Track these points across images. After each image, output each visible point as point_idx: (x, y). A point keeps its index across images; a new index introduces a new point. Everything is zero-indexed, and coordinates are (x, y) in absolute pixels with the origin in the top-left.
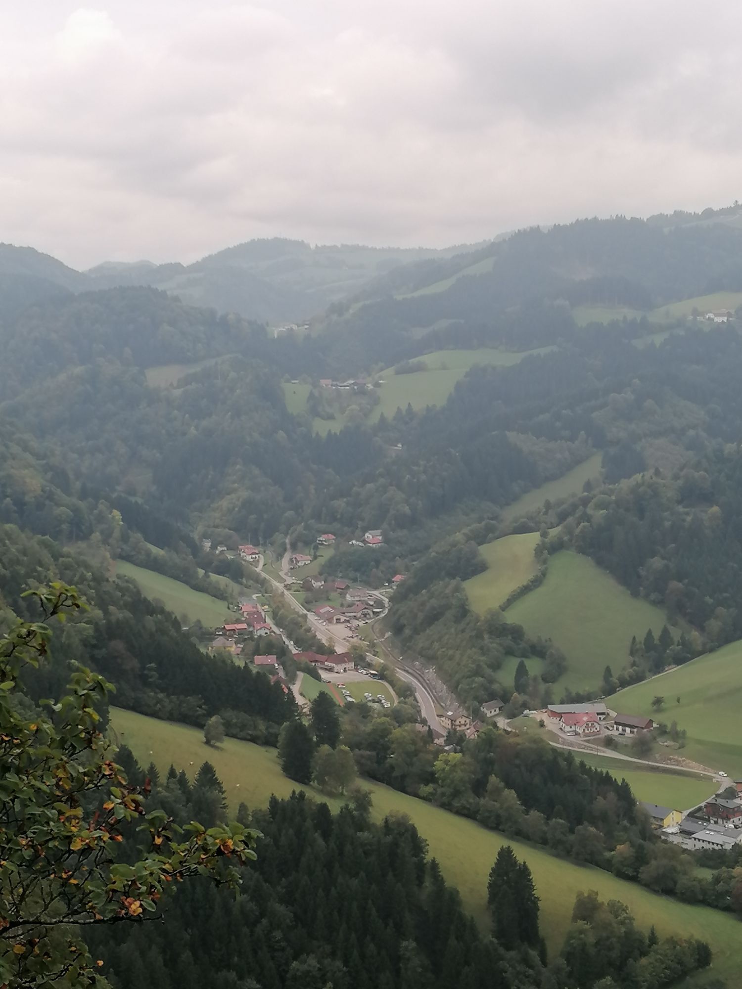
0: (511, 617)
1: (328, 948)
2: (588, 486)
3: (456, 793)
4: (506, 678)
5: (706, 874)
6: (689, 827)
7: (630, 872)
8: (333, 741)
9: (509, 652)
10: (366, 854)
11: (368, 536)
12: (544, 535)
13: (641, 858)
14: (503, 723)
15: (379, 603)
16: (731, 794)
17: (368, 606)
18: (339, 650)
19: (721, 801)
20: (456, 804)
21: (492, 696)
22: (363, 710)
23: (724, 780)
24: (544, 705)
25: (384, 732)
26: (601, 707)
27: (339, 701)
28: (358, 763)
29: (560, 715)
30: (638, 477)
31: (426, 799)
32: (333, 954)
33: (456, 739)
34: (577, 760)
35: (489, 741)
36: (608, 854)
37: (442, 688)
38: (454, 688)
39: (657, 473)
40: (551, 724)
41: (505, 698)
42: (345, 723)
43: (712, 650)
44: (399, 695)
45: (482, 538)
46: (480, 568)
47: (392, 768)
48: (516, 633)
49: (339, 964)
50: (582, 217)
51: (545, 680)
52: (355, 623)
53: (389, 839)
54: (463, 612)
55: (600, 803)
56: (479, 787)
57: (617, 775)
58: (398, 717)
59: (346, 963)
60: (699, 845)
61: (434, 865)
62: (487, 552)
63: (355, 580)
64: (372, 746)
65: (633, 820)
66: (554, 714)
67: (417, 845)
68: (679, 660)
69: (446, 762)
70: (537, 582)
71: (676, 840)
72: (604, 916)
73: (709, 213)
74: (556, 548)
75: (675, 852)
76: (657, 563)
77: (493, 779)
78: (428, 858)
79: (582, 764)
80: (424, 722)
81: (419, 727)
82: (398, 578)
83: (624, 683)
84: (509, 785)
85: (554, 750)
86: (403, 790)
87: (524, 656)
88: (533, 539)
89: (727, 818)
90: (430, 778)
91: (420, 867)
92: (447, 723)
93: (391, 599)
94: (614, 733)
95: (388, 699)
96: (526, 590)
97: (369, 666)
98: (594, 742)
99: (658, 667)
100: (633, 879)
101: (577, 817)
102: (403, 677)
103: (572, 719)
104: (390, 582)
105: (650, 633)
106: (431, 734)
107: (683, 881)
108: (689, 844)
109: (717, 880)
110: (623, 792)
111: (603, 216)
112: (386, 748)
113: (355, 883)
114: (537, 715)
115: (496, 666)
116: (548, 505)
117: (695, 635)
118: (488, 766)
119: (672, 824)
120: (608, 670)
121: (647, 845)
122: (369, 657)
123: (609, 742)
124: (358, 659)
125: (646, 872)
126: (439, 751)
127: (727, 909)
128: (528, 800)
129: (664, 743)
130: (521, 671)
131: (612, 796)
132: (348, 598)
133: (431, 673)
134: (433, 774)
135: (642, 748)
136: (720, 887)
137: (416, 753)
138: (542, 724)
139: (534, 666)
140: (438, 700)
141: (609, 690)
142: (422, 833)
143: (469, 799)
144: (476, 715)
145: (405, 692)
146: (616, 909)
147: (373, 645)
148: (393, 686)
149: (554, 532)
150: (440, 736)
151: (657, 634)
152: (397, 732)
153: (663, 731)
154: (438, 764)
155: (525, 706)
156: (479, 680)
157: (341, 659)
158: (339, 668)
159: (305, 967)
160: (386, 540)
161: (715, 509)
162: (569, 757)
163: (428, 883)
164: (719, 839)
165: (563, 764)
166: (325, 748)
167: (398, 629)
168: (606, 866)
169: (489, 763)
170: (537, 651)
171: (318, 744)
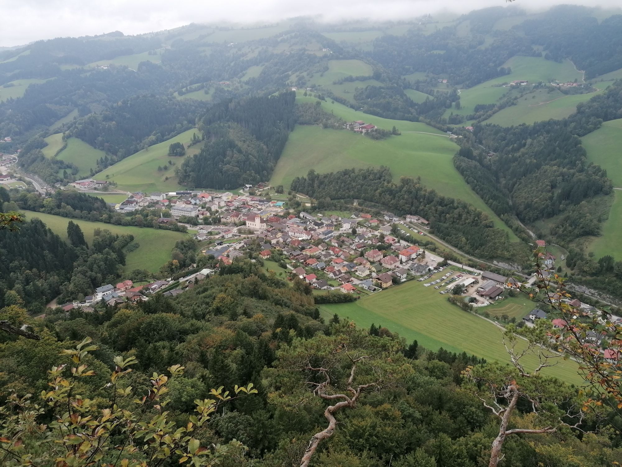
0: (59, 158)
1: (21, 258)
2: (75, 118)
3: (52, 209)
4: (61, 175)
5: (129, 218)
6: (122, 207)
7: (108, 221)
8: (8, 201)
9: (60, 168)
10: (27, 230)
11: (6, 139)
12: (64, 133)
13: (110, 217)
14: (62, 188)
15: (14, 159)
16: (132, 197)
17: (11, 160)
18: (4, 174)
19: (130, 199)
20: (53, 212)
21: (57, 181)
22: (17, 191)
23: (130, 194)
24: (74, 181)
25: (25, 196)
26: (91, 180)
27: (8, 189)
28: (18, 205)
29: (79, 183)
30: (90, 115)
31: (43, 212)
32: (23, 259)
33: (49, 194)
34: (87, 195)
35: (59, 194)
36: (101, 218)
37: (41, 181)
38: (45, 180)
39: (95, 113)
40: (77, 186)
41: (62, 181)
42: (11, 195)
43: (120, 161)
44: (27, 184)
45: (44, 136)
46: (46, 145)
47: (30, 205)
48: (61, 162)
49: (25, 261)
50: (57, 37)
51: (73, 174)
52: (7, 165)
53: (33, 225)
54: (43, 158)
55: (96, 205)
56: (59, 206)
57: (99, 197)
58: (28, 191)
59: (27, 261)
60: (126, 211)
61: (50, 230)
62: (47, 140)
63: (4, 153)
64: (21, 200)
65: (106, 208)
66: (77, 183)
67: (43, 225)
68: (111, 165)
69: (47, 201)
70: (65, 147)
71: (119, 211)
72: (102, 234)
73: (96, 36)
74: (69, 137)
75: (120, 214)
76: (100, 138)
77: (63, 204)
78: (47, 228)
79: (89, 196)
80: (37, 191)
81: (36, 193)
82: (19, 150)
83: (97, 173)
84: (68, 204)
85: (80, 193)
86: (35, 211)
87: (65, 168)
88: (61, 135)
89: (132, 203)
90: (43, 206)
91: (45, 231)
92: (45, 190)
93: (18, 157)
94: (96, 186)
95: (23, 186)
96: (62, 150)
97: (15, 177)
98: (92, 189)
99: (106, 167)
100: (109, 223)
101: (90, 210)
102: (27, 179)
103: (84, 184)
104: (17, 152)
105: (101, 158)
106: (40, 194)
107: (123, 221)
108: (123, 211)
109: (132, 219)
110: (102, 201)
111: (64, 37)
112: (26, 200)
113: (25, 239)
114: (73, 184)
115: (57, 172)
116: (64, 125)
117: (114, 157)
118: (60, 200)
119: (117, 207)
120: (91, 170)
121: (111, 213)
122: (15, 175)
123: (95, 189)
124: (11, 176)
125: (112, 221)
126: (43, 199)
127: (136, 226)
128: (75, 208)
129: (111, 187)
130: (65, 173)
131: (99, 203)
132: (3, 158)
133: (36, 177)
134: (43, 205)
135: (105, 189)
136: (133, 221)
137: (37, 200)
138: (74, 187)
139: (69, 171)
140: (40, 184)
141: (93, 175)
142: (43, 221)
143: (57, 210)
144: (53, 187)
145: (29, 183)
146: (106, 231)
147: (15, 171)
148: (25, 182)
149: (67, 132)
150: (43, 194)
151: (104, 158)
152: (29, 195)
153: (110, 184)
154: (45, 202)
155: (68, 182)
156: (52, 177)
157: (5, 176)
158: (5, 179)
159: (14, 265)
160: (12, 139)
161: (114, 122)
162: (85, 195)
163: (48, 234)
164: (131, 209)
165: (83, 196)
166: (6, 203)
167: (23, 166)
168: (101, 221)
169: (61, 199)
170: (69, 167)
171: (3, 202)
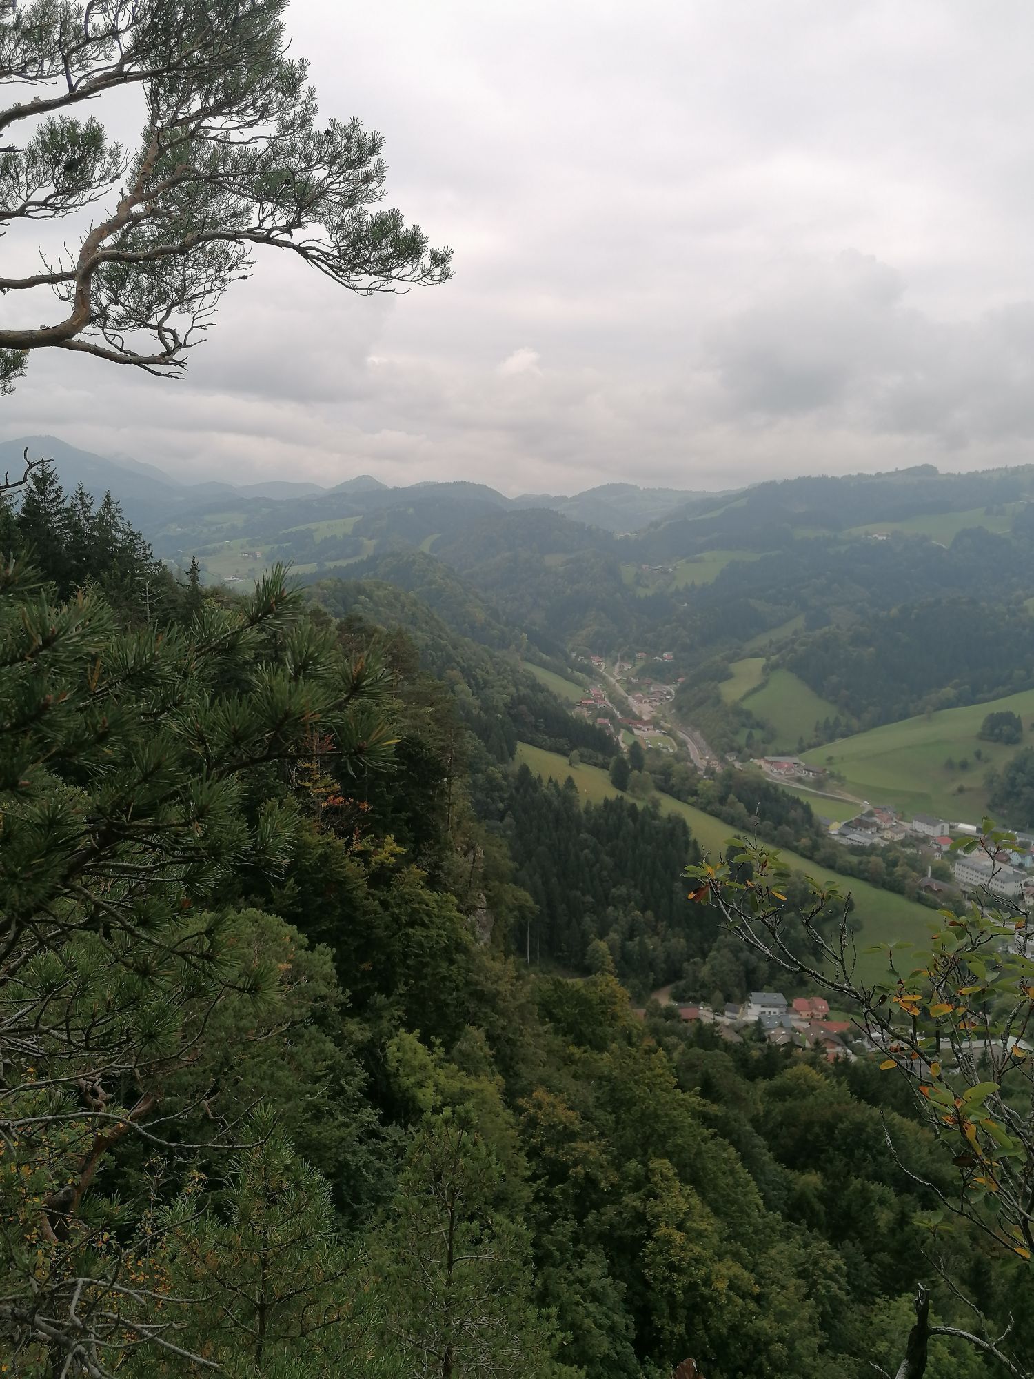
0: (746, 706)
1: (632, 883)
2: (795, 633)
3: (709, 803)
4: (741, 740)
5: (854, 859)
6: (844, 831)
7: (808, 854)
8: (640, 768)
9: (744, 725)
10: (657, 833)
11: (665, 655)
12: (768, 659)
13: (815, 847)
14: (738, 765)
15: (669, 693)
16: (871, 814)
17: (663, 695)
18: (645, 718)
19: (864, 818)
20: (709, 809)
21: (732, 749)
22: (657, 752)
23: (867, 806)
24: (762, 756)
25: (670, 766)
26: (796, 760)
27: (644, 747)
28: (654, 782)
29: (771, 763)
30: (826, 629)
31: (692, 805)
32: (635, 886)
33: (710, 772)
34: (781, 789)
35: (730, 775)
36: (796, 844)
37: (703, 743)
38: (710, 744)
39: (838, 627)
40: (766, 767)
41: (739, 751)
42: (647, 759)
43: (865, 731)
44: (678, 745)
45: (731, 659)
46: (728, 676)
47: (673, 786)
48: (748, 714)
49: (638, 892)
50: (801, 476)
51: (764, 742)
52: (655, 703)
53: (670, 825)
54: (718, 700)
55: (793, 814)
56: (723, 800)
57: (804, 799)
58: (677, 758)
59: (642, 891)
60: (850, 842)
61: (695, 842)
62: (735, 667)
63: (656, 679)
64: (662, 773)
65: (811, 825)
66: (768, 762)
67: (686, 830)
68: (844, 736)
69: (705, 785)
70: (763, 686)
71: (836, 838)
72: (793, 878)
73: (879, 475)
74: (775, 667)
75: (836, 845)
76: (834, 679)
77: (732, 797)
78: (692, 838)
79: (783, 792)
80: (692, 761)
81: (689, 764)
82: (680, 680)
83: (810, 747)
84: (740, 801)
85: (767, 782)
86: (679, 798)
87: (752, 728)
88: (762, 661)
89: (867, 828)
90: (695, 793)
91: (687, 843)
92: (705, 763)
93: (677, 692)
94: (803, 774)
95: (670, 748)
96: (755, 691)
97: (662, 728)
98: (790, 779)
99: (831, 738)
100: (810, 858)
101: (779, 821)
102: (681, 735)
103: (778, 765)
104: (676, 681)
105: (827, 719)
106: (696, 769)
107: (840, 862)
108: (844, 841)
109: (860, 863)
110: (807, 809)
111: (815, 475)
112: (670, 775)
113: (649, 848)
114: (758, 762)
115: (736, 733)
116: (771, 642)
117: (855, 723)
118: (728, 789)
119: (834, 829)
120: (801, 740)
121: (820, 840)
122: (662, 723)
123: (799, 780)
124: (655, 724)
125: (818, 855)
126: (701, 778)
127: (866, 880)
128: (751, 810)
129: (833, 782)
130: (750, 736)
131: (800, 811)
132: (652, 689)
133: (697, 734)
134: (696, 791)
135: (819, 784)
136: (862, 867)
137: (687, 779)
138: (760, 767)
139: (758, 734)
140: (700, 749)
141: (801, 750)
142: (689, 824)
143: (717, 806)
144: (722, 759)
145: (682, 744)
146: (799, 874)
147: (664, 717)
148: (675, 739)
149: (774, 658)
150: (701, 770)
151: (831, 720)
152: (678, 767)
153: (832, 776)
154: (700, 786)
155: (751, 756)
156: (725, 740)
157: (646, 723)
158: (645, 728)
159: (619, 892)
160: (675, 658)
161: (872, 649)
162: (776, 787)
163: (691, 851)
164: (862, 839)
165: (772, 791)
166: (636, 772)
167: (679, 709)
168: (795, 850)
169: (729, 787)
170: (760, 725)
171: (632, 770)
